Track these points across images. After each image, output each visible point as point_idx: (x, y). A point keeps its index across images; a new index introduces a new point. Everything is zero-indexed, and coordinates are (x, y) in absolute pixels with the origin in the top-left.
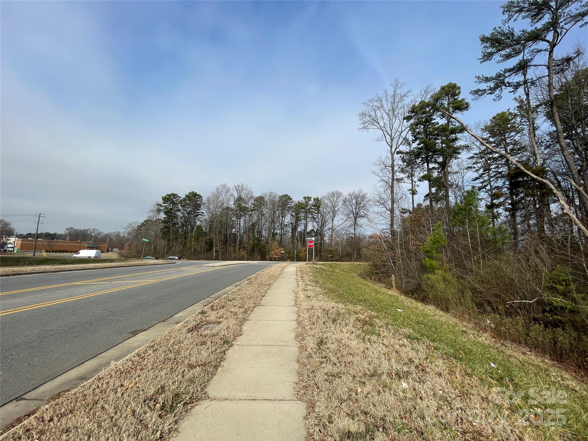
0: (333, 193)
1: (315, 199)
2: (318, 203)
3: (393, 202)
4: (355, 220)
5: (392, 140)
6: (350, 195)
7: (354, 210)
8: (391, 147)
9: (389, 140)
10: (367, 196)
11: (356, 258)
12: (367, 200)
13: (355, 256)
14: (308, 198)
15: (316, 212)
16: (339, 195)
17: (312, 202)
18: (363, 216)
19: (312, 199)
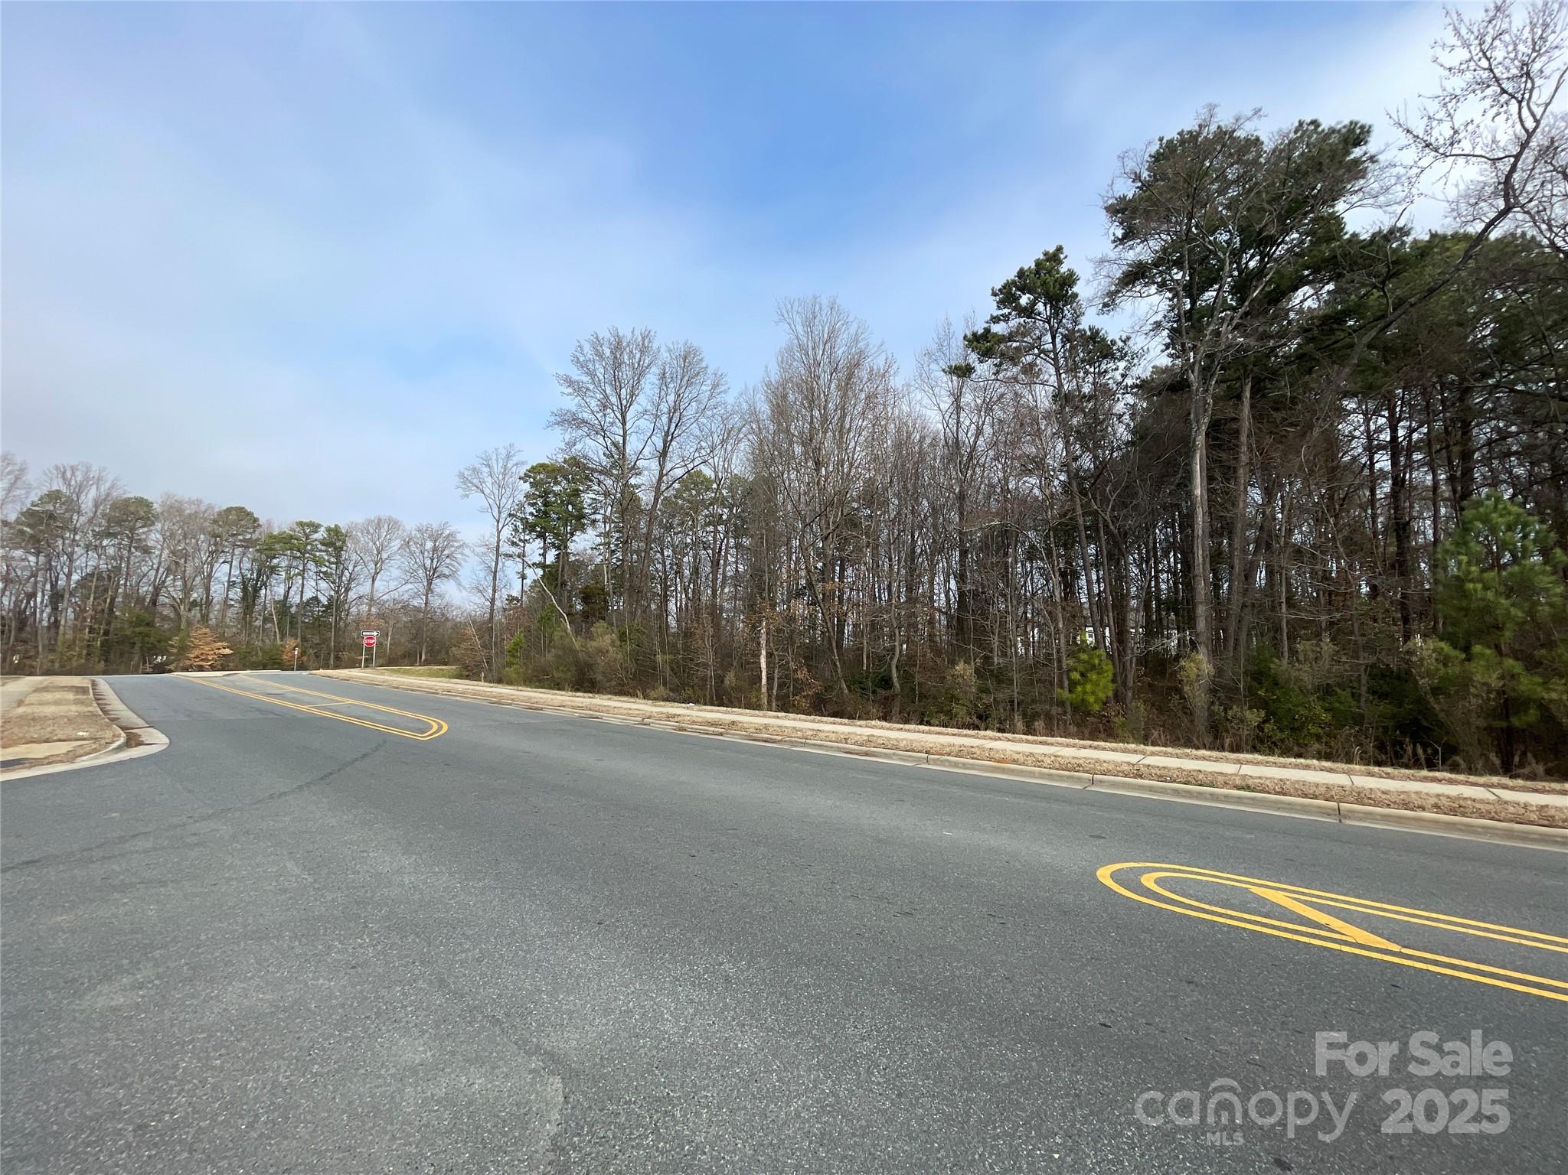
0: (380, 520)
1: (329, 530)
2: (336, 540)
3: (494, 591)
4: (430, 584)
5: (500, 513)
6: (419, 530)
7: (428, 562)
8: (498, 522)
9: (496, 514)
10: (459, 537)
11: (426, 660)
12: (456, 544)
13: (423, 657)
14: (310, 524)
15: (332, 560)
16: (393, 525)
17: (321, 534)
18: (446, 576)
19: (322, 530)
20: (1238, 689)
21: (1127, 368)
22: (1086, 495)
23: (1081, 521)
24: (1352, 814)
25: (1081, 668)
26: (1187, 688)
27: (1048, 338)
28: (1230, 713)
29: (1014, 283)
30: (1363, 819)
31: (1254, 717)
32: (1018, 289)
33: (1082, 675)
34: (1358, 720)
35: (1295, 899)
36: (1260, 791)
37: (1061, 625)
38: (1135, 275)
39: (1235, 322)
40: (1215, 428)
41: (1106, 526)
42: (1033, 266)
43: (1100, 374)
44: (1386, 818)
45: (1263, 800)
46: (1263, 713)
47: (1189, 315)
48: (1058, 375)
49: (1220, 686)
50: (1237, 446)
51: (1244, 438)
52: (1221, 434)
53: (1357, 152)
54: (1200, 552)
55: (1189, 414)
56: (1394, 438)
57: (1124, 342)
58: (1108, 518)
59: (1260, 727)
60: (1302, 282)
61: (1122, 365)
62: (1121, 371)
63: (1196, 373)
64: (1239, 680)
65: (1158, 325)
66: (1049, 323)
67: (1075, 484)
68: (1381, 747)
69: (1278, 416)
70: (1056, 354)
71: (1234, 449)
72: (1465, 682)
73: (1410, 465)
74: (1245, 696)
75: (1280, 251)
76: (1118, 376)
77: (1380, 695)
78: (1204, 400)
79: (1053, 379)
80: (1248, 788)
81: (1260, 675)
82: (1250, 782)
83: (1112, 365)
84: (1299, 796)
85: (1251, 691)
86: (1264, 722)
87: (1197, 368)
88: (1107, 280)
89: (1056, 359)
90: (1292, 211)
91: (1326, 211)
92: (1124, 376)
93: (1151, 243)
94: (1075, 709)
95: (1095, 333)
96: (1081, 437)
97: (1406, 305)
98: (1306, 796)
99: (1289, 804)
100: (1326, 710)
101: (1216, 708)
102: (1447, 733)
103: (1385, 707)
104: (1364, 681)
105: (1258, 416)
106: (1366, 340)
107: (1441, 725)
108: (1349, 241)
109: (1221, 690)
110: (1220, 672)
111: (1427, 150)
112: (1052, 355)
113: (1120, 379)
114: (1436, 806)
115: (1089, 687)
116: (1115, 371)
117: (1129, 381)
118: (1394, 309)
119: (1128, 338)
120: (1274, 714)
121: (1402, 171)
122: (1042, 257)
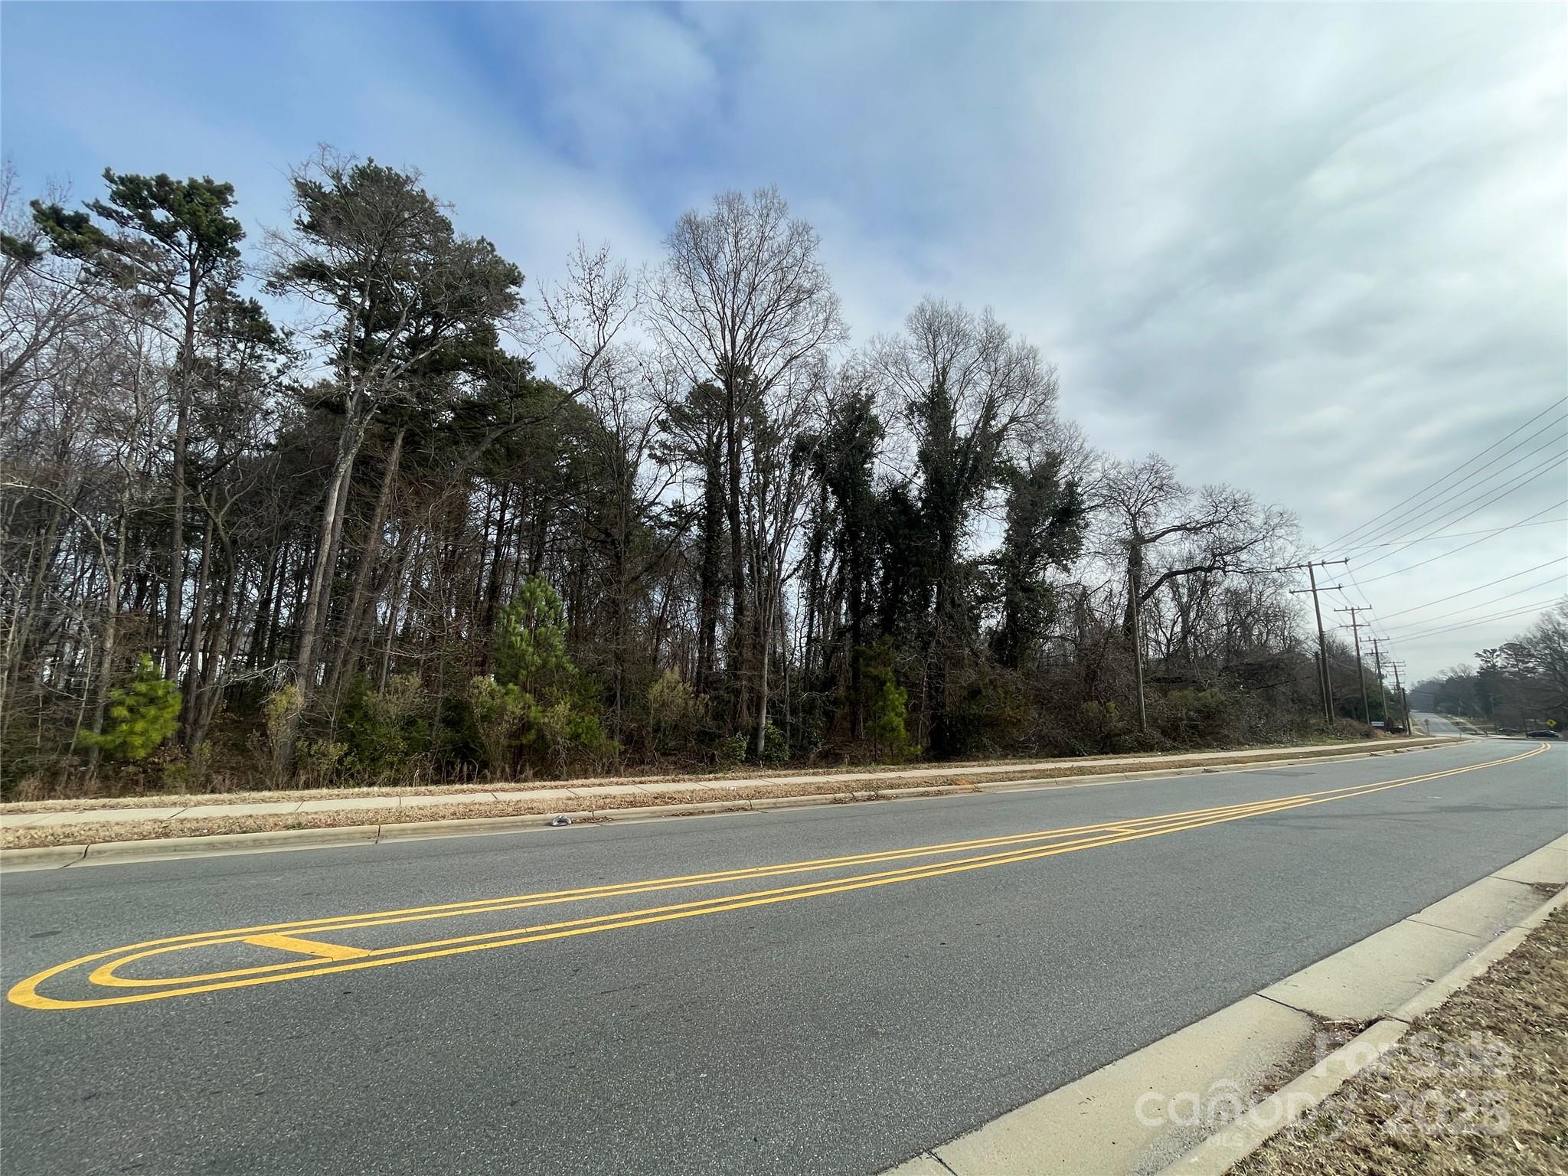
20: (328, 722)
21: (286, 366)
22: (194, 487)
23: (179, 517)
24: (390, 834)
25: (130, 701)
26: (272, 724)
27: (185, 280)
28: (315, 747)
29: (146, 184)
30: (400, 836)
31: (335, 750)
32: (152, 195)
33: (131, 710)
34: (427, 747)
35: (292, 936)
36: (310, 828)
37: (109, 644)
38: (312, 272)
39: (400, 371)
40: (363, 462)
41: (215, 529)
42: (185, 183)
43: (251, 356)
44: (415, 831)
45: (308, 837)
46: (346, 747)
47: (359, 343)
48: (189, 330)
49: (309, 720)
50: (381, 486)
51: (388, 480)
52: (367, 470)
53: (513, 289)
54: (320, 580)
55: (339, 439)
56: (502, 517)
57: (287, 335)
58: (219, 521)
59: (340, 761)
60: (462, 367)
61: (282, 359)
62: (278, 364)
63: (354, 402)
64: (331, 713)
65: (326, 336)
66: (192, 263)
67: (181, 470)
68: (438, 770)
69: (420, 471)
70: (192, 305)
71: (377, 488)
72: (503, 710)
73: (508, 544)
74: (334, 730)
75: (449, 332)
76: (272, 368)
77: (447, 722)
78: (358, 429)
79: (180, 333)
80: (299, 826)
81: (353, 707)
82: (303, 820)
83: (268, 354)
84: (348, 825)
85: (341, 725)
86: (346, 755)
87: (355, 398)
88: (277, 258)
89: (190, 310)
90: (465, 306)
91: (487, 320)
92: (281, 372)
93: (336, 252)
94: (107, 755)
95: (255, 310)
96: (209, 419)
97: (521, 422)
98: (354, 823)
99: (335, 835)
100: (405, 739)
101: (299, 744)
102: (485, 752)
103: (449, 733)
104: (438, 713)
105: (404, 466)
106: (494, 435)
107: (482, 746)
108: (497, 353)
109: (311, 725)
110: (312, 707)
111: (552, 321)
112: (186, 303)
113: (275, 374)
114: (454, 814)
115: (140, 726)
116: (272, 364)
117: (285, 380)
118: (516, 422)
119: (292, 334)
120: (357, 746)
121: (536, 324)
122: (201, 181)
